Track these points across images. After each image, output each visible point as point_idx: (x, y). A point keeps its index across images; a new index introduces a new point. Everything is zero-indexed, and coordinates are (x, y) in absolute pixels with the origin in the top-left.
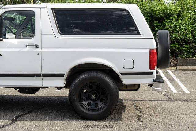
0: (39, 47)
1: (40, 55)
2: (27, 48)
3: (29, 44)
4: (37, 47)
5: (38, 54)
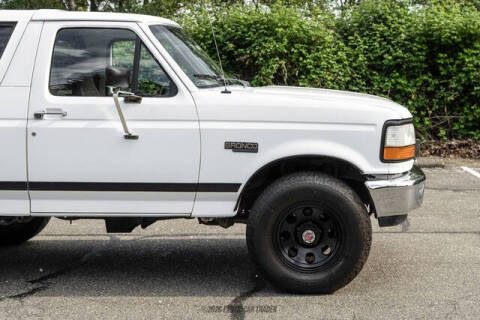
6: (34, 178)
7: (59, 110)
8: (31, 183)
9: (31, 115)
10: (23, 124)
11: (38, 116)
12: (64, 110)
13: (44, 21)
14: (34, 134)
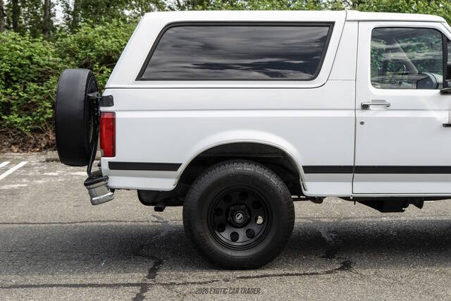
6: (360, 162)
7: (384, 101)
8: (357, 167)
9: (359, 106)
10: (352, 114)
11: (365, 107)
12: (388, 101)
13: (359, 21)
14: (362, 123)
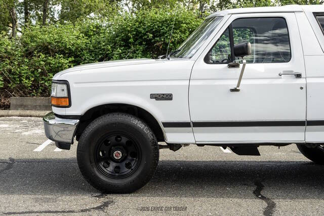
0: (303, 76)
1: (304, 89)
2: (281, 78)
3: (284, 72)
4: (298, 76)
5: (302, 88)
